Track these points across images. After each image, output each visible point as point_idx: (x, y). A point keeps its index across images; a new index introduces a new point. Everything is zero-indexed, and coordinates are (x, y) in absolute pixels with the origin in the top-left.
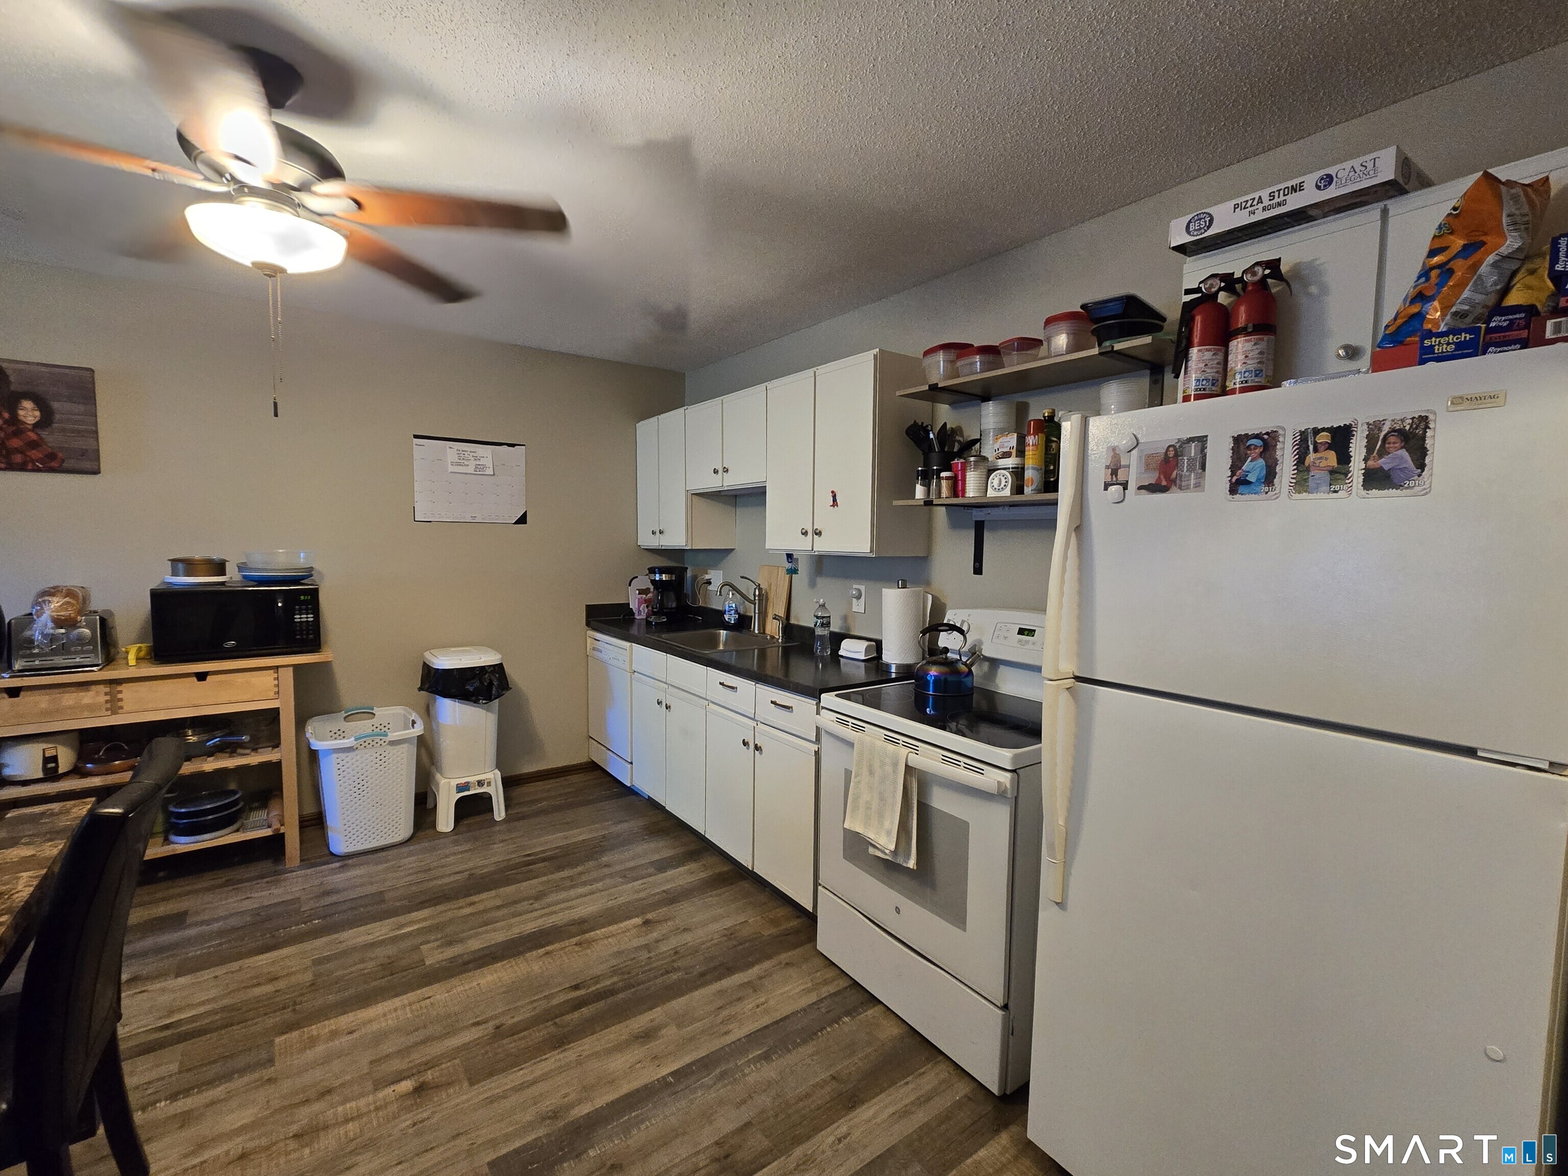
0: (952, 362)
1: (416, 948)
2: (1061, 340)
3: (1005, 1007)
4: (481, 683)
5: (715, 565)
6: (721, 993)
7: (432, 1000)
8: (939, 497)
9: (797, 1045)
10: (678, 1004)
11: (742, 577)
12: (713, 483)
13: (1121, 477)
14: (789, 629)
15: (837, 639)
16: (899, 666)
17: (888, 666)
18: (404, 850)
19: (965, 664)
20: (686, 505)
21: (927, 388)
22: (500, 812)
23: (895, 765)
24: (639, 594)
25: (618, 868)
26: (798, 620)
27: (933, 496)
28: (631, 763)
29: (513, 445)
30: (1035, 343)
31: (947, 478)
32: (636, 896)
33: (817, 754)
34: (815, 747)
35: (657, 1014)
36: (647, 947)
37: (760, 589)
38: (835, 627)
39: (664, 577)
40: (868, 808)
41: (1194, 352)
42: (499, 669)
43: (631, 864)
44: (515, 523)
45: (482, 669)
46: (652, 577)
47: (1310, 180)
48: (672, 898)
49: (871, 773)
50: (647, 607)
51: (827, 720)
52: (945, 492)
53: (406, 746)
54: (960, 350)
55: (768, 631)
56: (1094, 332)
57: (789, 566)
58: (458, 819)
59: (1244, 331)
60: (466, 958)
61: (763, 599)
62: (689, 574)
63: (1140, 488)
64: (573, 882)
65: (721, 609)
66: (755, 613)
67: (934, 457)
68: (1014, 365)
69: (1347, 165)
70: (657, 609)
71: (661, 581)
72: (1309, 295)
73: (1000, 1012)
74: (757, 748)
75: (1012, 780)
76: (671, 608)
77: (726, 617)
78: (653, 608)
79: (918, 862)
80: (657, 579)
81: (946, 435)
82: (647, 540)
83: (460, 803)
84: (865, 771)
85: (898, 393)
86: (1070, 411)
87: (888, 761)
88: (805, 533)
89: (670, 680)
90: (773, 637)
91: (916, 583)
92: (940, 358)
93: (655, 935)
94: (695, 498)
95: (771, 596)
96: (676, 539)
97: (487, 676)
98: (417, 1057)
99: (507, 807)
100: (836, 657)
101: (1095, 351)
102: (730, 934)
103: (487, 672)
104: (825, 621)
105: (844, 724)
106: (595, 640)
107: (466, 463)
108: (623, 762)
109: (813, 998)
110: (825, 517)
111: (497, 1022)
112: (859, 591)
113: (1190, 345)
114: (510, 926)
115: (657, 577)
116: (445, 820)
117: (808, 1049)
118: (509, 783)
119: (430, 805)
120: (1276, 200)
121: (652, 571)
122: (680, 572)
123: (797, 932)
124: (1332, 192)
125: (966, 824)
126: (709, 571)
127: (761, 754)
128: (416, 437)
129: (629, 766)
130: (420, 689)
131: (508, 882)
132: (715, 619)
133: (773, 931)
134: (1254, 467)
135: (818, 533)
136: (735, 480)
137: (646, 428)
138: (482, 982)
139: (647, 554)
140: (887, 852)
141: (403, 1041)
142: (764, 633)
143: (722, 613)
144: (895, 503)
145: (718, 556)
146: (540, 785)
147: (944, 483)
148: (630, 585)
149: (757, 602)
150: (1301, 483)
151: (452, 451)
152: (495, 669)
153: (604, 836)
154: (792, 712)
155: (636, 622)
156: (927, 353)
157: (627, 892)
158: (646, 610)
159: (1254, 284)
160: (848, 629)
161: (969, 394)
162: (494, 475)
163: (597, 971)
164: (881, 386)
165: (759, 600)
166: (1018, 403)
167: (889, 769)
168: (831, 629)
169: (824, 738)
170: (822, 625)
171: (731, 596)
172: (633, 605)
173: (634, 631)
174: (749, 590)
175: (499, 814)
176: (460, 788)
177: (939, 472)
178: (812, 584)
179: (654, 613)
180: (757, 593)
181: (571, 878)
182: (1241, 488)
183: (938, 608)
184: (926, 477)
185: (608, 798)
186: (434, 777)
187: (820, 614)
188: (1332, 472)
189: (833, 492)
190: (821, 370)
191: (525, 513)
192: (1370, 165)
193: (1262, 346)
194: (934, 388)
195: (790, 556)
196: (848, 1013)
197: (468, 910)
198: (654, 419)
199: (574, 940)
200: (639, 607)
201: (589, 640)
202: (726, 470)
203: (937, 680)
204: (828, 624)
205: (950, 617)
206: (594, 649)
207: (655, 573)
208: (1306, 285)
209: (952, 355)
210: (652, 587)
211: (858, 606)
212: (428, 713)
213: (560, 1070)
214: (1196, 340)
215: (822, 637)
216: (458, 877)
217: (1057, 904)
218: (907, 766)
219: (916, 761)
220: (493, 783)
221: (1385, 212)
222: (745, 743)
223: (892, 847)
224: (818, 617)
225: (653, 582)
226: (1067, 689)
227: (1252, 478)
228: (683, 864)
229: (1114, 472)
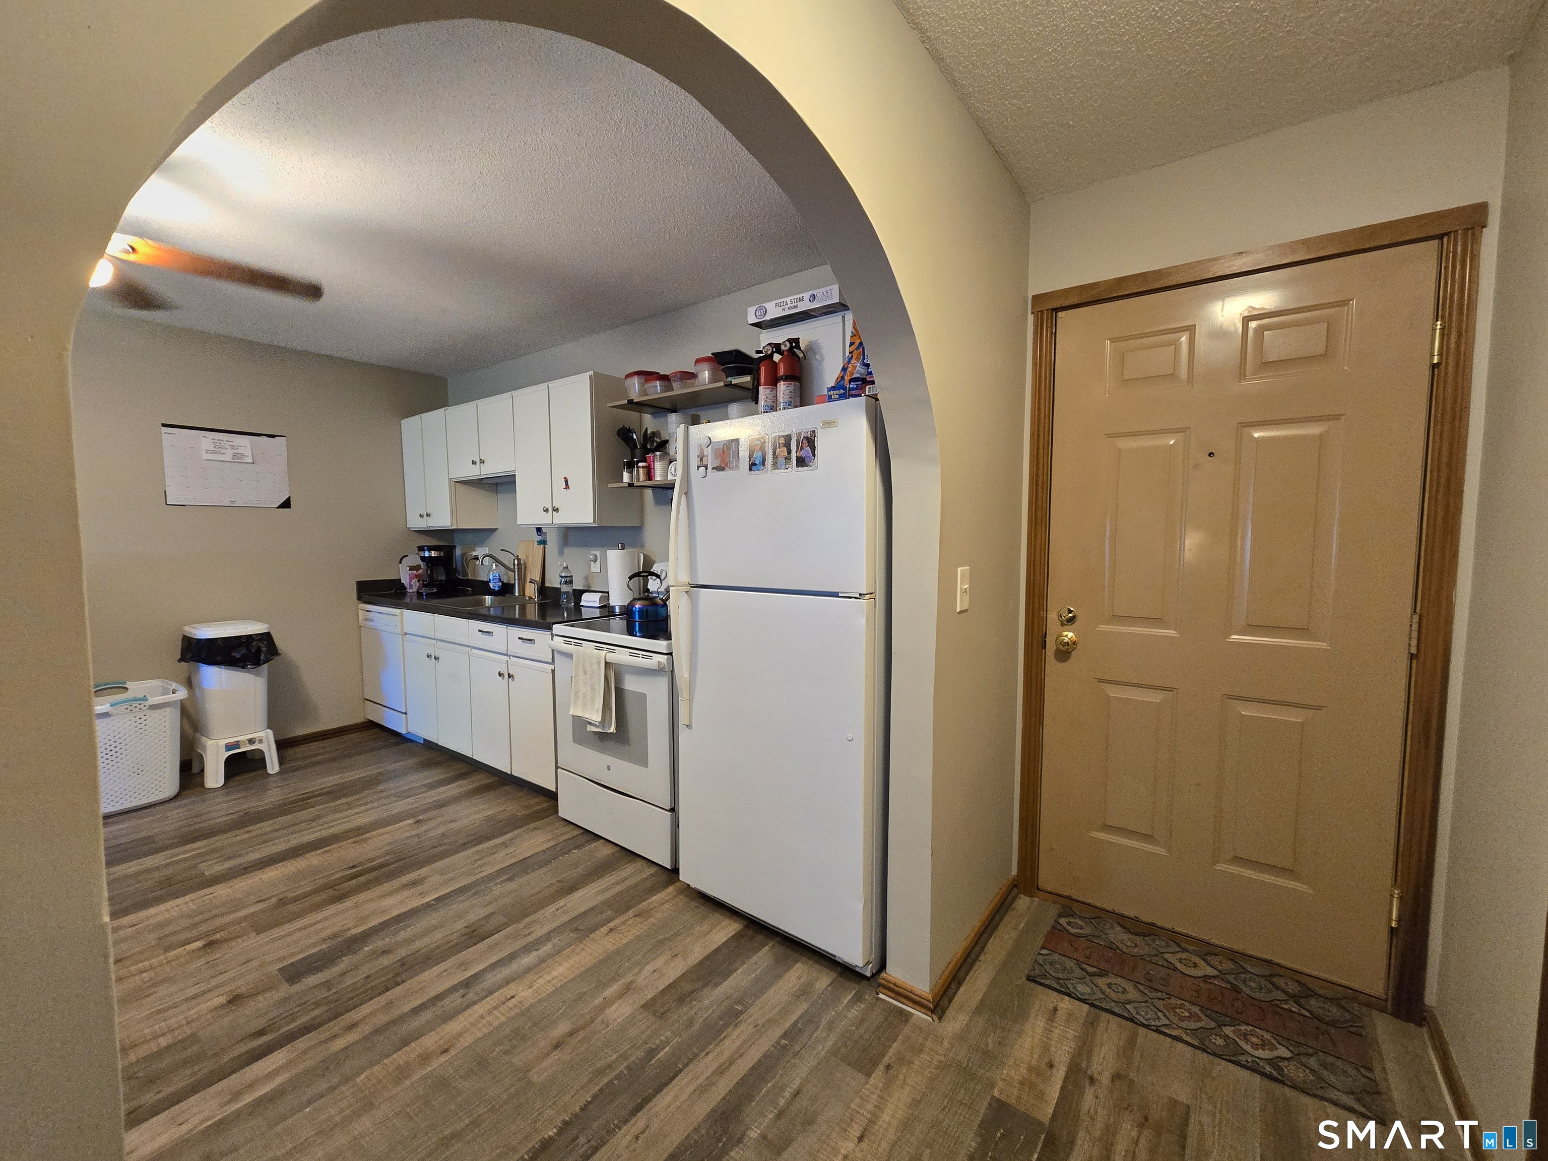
0: (643, 384)
1: (195, 866)
2: (706, 375)
3: (672, 810)
4: (249, 649)
5: (481, 543)
6: (479, 851)
7: (214, 895)
8: (638, 480)
9: (534, 870)
10: (440, 864)
11: (502, 550)
12: (473, 472)
13: (705, 463)
14: (543, 590)
15: (578, 594)
16: (621, 607)
17: (613, 607)
18: (172, 804)
19: (662, 599)
20: (450, 493)
21: (626, 402)
22: (273, 765)
23: (599, 663)
24: (410, 570)
25: (393, 792)
26: (551, 583)
27: (635, 481)
28: (406, 713)
29: (273, 436)
30: (692, 376)
31: (643, 467)
32: (409, 807)
33: (553, 671)
34: (552, 667)
35: (424, 871)
36: (418, 836)
37: (519, 560)
38: (578, 585)
39: (433, 554)
40: (585, 698)
41: (761, 388)
42: (267, 637)
43: (406, 787)
44: (278, 508)
45: (249, 637)
46: (422, 553)
47: (807, 296)
48: (441, 805)
49: (585, 673)
50: (419, 581)
51: (559, 642)
52: (642, 477)
53: (168, 709)
54: (648, 376)
55: (527, 593)
56: (723, 370)
57: (539, 538)
58: (228, 776)
59: (781, 379)
60: (245, 865)
61: (522, 567)
62: (458, 552)
63: (713, 469)
64: (349, 806)
65: (486, 580)
66: (515, 579)
67: (638, 452)
68: (678, 389)
69: (821, 290)
70: (428, 582)
71: (430, 557)
72: (816, 359)
73: (669, 814)
74: (510, 676)
75: (668, 659)
76: (441, 580)
77: (491, 585)
78: (423, 581)
79: (617, 726)
80: (427, 555)
81: (648, 438)
82: (416, 523)
83: (230, 761)
84: (581, 673)
85: (608, 405)
86: (709, 422)
87: (594, 661)
88: (547, 510)
89: (439, 635)
90: (530, 598)
91: (633, 545)
92: (636, 380)
93: (425, 828)
94: (459, 486)
95: (529, 565)
96: (442, 520)
97: (254, 643)
98: (203, 928)
99: (281, 764)
100: (578, 607)
101: (722, 384)
102: (489, 818)
103: (254, 640)
104: (568, 579)
105: (569, 643)
106: (367, 611)
107: (222, 451)
108: (399, 714)
109: (552, 843)
110: (561, 498)
111: (280, 897)
112: (596, 556)
113: (759, 384)
114: (289, 841)
115: (427, 554)
116: (214, 776)
117: (545, 869)
118: (283, 745)
119: (195, 770)
120: (793, 304)
121: (421, 549)
122: (449, 550)
123: (544, 810)
124: (816, 305)
125: (645, 695)
126: (476, 548)
127: (513, 680)
128: (164, 425)
129: (404, 716)
130: (180, 660)
131: (284, 813)
132: (483, 588)
133: (527, 812)
134: (758, 456)
135: (557, 510)
136: (491, 469)
137: (411, 426)
138: (264, 877)
139: (416, 534)
140: (597, 723)
141: (186, 922)
142: (524, 595)
143: (487, 583)
144: (611, 485)
145: (484, 534)
146: (314, 746)
147: (641, 470)
148: (400, 563)
149: (516, 570)
150: (775, 465)
151: (206, 440)
152: (262, 637)
153: (380, 773)
154: (534, 643)
155: (408, 594)
156: (628, 376)
157: (400, 806)
158: (418, 584)
159: (787, 351)
160: (589, 586)
161: (661, 408)
162: (253, 463)
163: (370, 855)
164: (597, 401)
165: (518, 568)
166: (692, 415)
167: (595, 667)
168: (574, 587)
169: (556, 655)
170: (566, 583)
171: (494, 567)
172: (405, 580)
173: (407, 600)
174: (507, 559)
175: (273, 768)
176: (229, 747)
177: (638, 462)
178: (561, 553)
179: (425, 586)
180: (516, 563)
181: (348, 803)
182: (754, 467)
183: (649, 562)
184: (630, 466)
185: (384, 747)
186: (200, 741)
187: (563, 575)
188: (786, 458)
189: (565, 478)
190: (553, 384)
191: (289, 497)
192: (829, 292)
193: (791, 388)
194: (631, 402)
195: (539, 530)
196: (577, 847)
197: (246, 836)
198: (417, 417)
199: (352, 840)
200: (410, 581)
201: (361, 613)
202: (482, 462)
203: (641, 610)
204: (571, 582)
205: (656, 569)
206: (366, 619)
207: (424, 550)
208: (815, 354)
209: (643, 378)
210: (422, 563)
211: (595, 568)
212: (189, 683)
213: (336, 914)
214: (762, 381)
215: (567, 593)
216: (229, 817)
217: (687, 726)
218: (606, 663)
219: (611, 657)
220: (265, 740)
221: (844, 317)
222: (500, 674)
223: (599, 719)
224: (562, 577)
225: (423, 559)
226: (687, 592)
227: (757, 462)
228: (453, 782)
229: (701, 460)
